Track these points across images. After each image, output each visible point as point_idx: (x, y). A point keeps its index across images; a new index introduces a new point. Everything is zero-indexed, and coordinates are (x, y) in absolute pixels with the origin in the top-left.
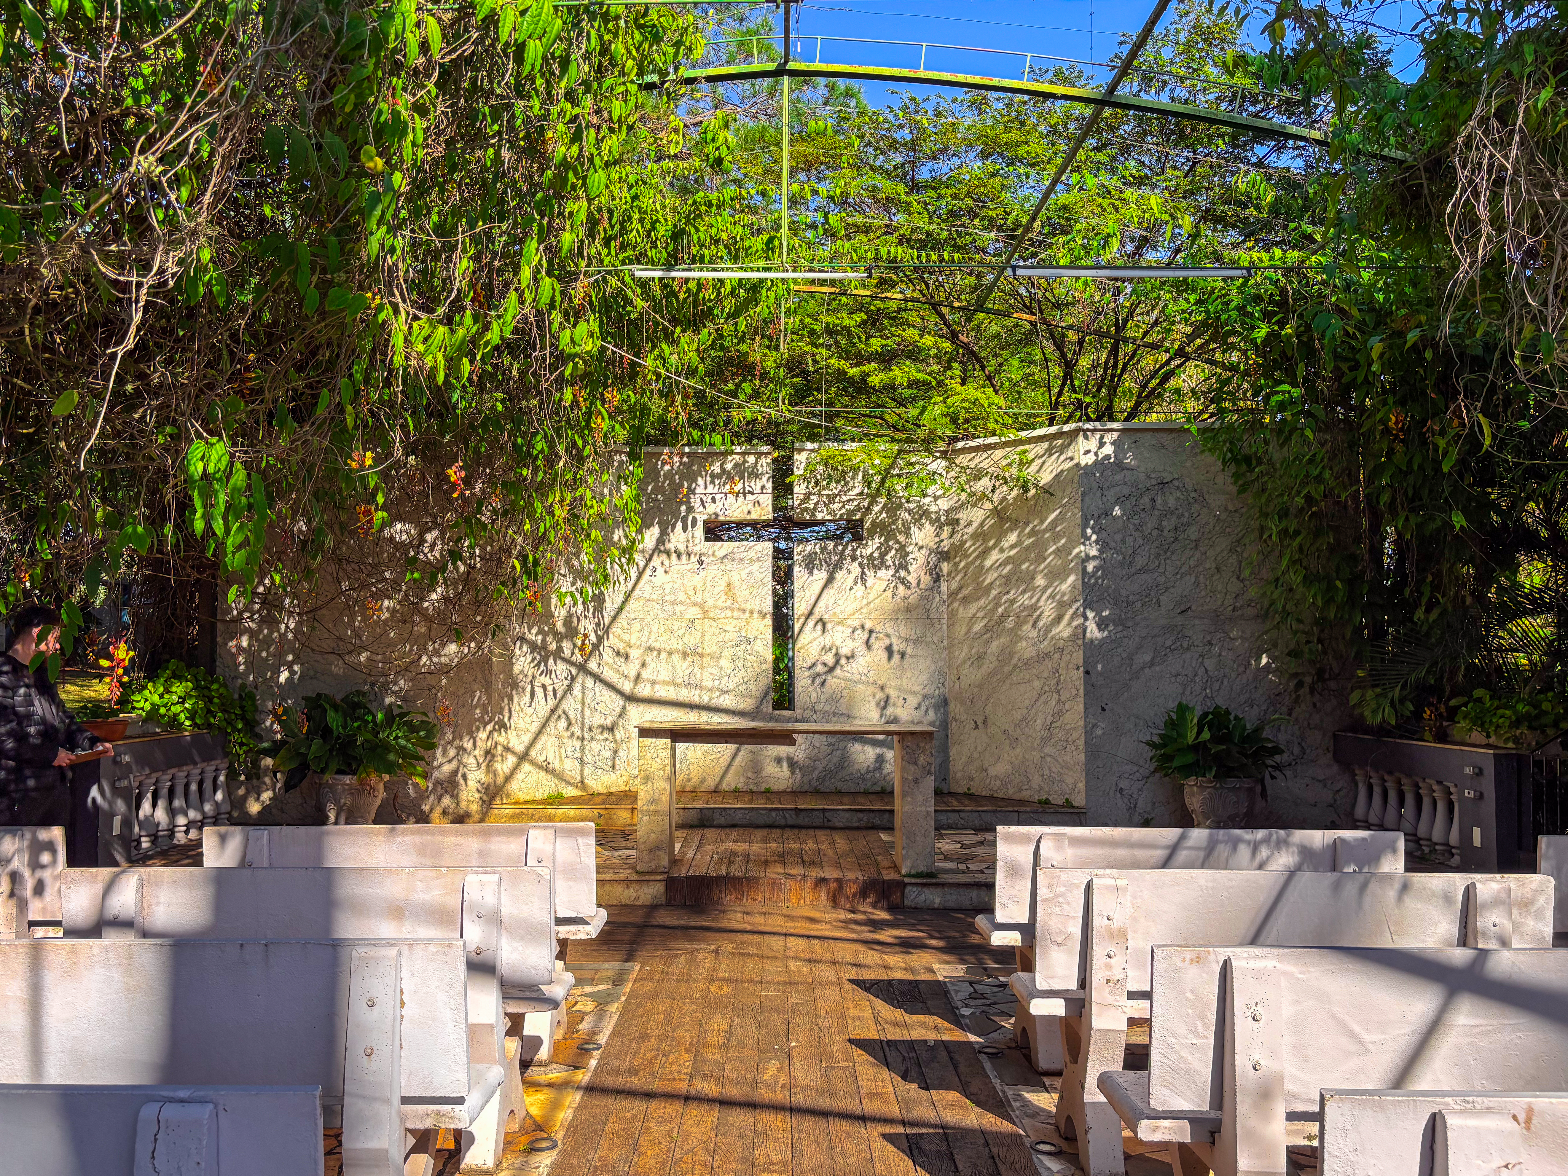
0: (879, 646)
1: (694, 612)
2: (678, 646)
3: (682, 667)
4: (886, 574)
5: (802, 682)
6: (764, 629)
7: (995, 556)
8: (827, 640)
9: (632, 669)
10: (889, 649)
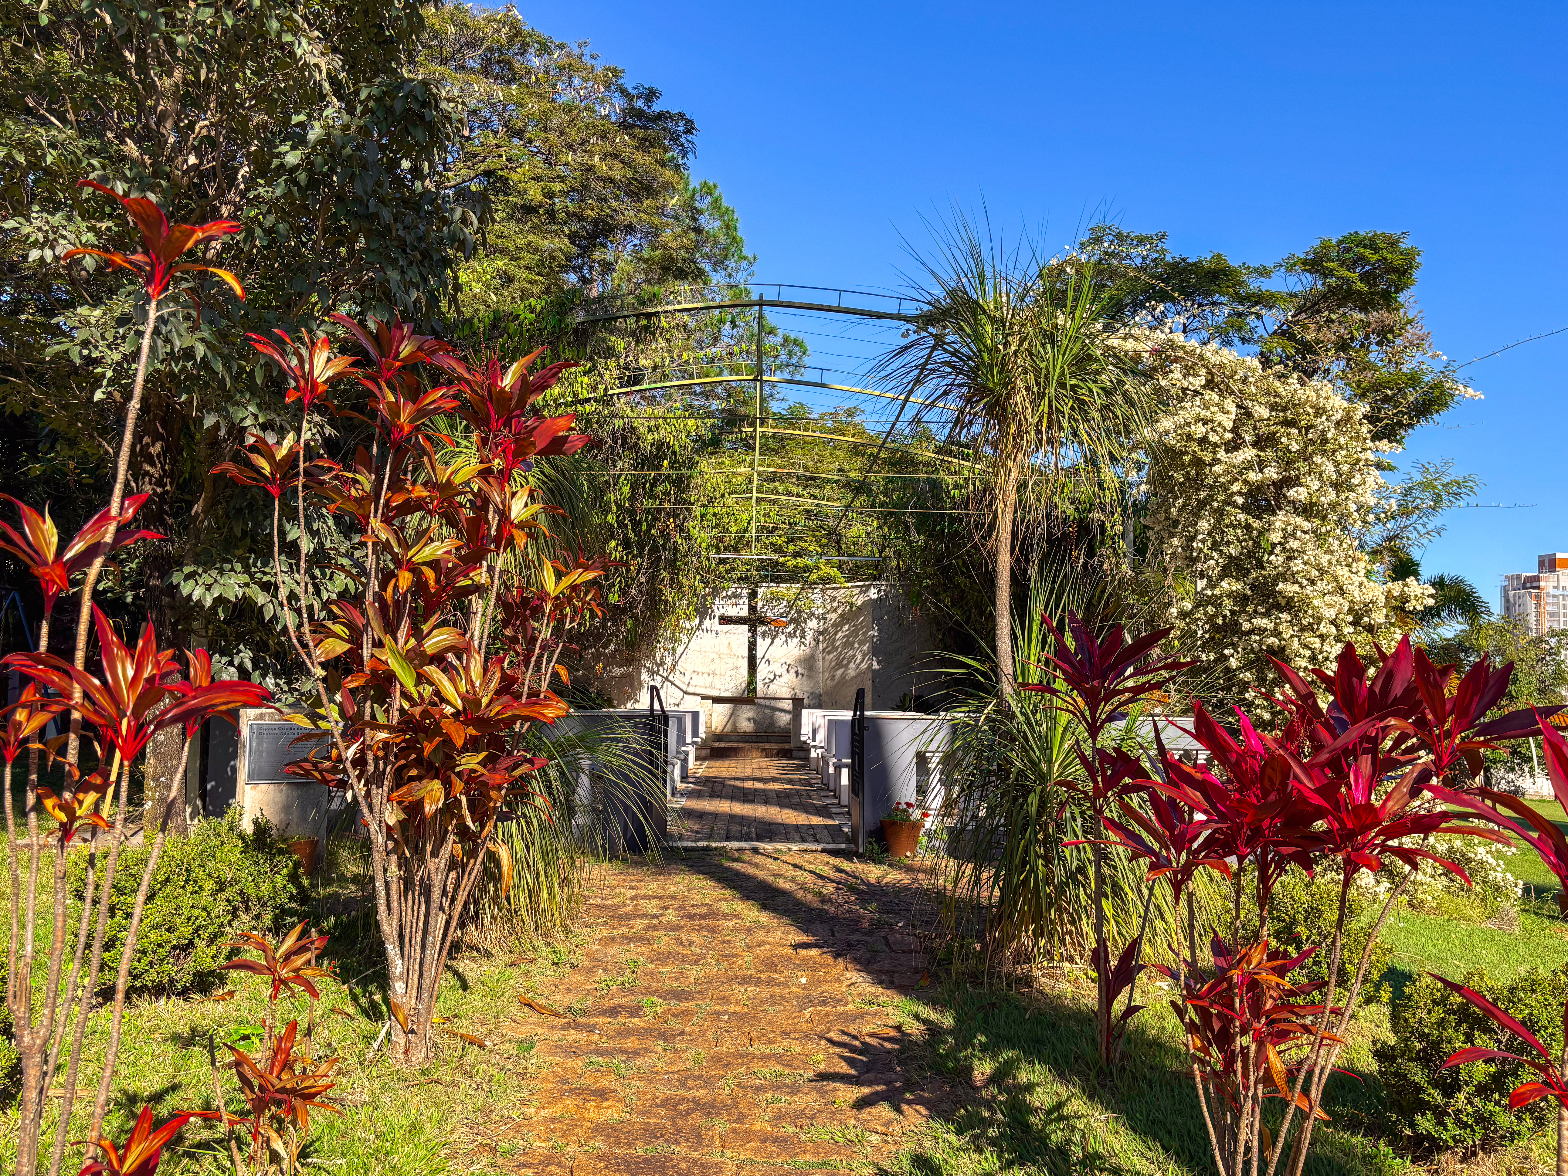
0: (792, 671)
1: (715, 656)
2: (706, 670)
3: (709, 680)
4: (796, 640)
5: (760, 686)
6: (745, 663)
7: (840, 634)
8: (771, 668)
9: (686, 679)
10: (797, 673)
